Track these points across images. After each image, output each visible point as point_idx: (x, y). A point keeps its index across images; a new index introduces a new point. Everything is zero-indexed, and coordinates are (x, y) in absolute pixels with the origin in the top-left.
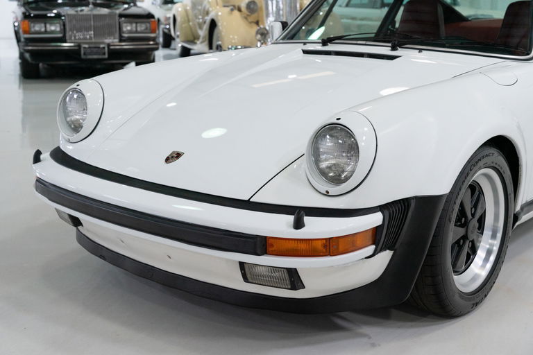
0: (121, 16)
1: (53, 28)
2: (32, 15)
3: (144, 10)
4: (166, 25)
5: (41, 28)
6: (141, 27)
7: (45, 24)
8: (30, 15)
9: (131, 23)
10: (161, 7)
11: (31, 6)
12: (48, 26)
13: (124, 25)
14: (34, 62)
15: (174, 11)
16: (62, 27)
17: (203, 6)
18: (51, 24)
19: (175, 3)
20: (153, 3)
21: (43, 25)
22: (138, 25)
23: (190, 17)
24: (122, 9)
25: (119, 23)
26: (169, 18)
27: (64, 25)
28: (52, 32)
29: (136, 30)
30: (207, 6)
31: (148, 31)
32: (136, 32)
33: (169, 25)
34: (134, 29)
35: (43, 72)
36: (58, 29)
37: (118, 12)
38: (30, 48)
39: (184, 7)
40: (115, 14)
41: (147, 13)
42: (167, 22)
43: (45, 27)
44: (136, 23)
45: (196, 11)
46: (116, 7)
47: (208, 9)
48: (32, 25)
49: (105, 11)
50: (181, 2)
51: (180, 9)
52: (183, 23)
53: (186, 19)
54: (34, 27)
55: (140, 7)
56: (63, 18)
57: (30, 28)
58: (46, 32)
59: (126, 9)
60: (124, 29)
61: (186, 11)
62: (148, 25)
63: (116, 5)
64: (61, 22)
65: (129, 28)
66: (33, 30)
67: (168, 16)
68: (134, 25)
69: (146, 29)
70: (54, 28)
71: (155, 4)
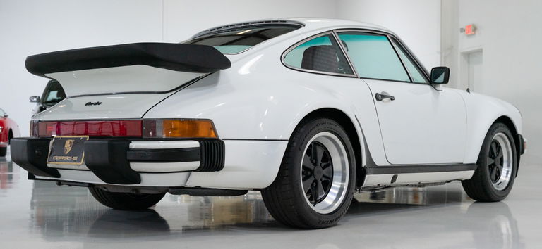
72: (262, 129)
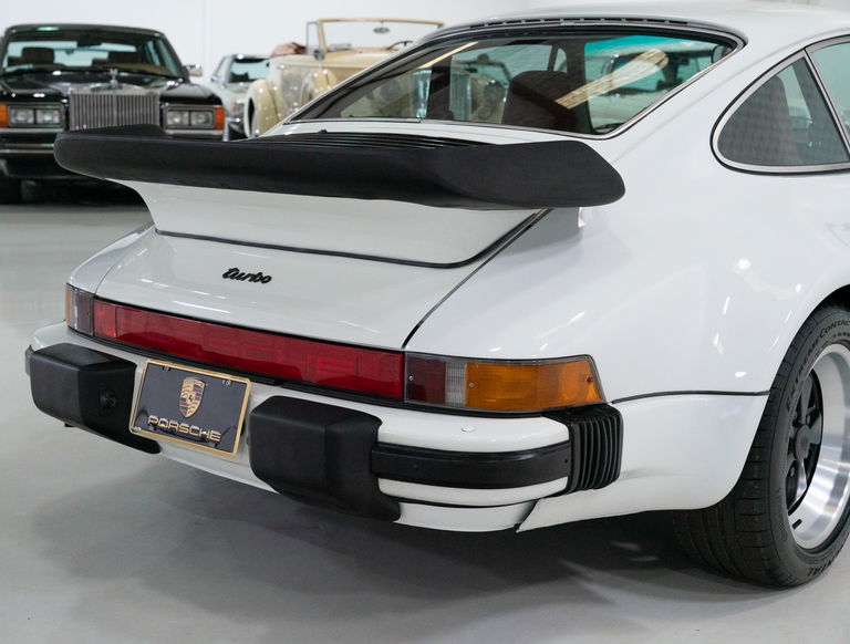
0: (164, 99)
1: (47, 118)
2: (14, 95)
3: (203, 89)
4: (235, 117)
5: (28, 117)
6: (199, 118)
7: (35, 110)
8: (9, 95)
9: (181, 111)
10: (225, 86)
11: (10, 80)
12: (39, 113)
13: (170, 114)
14: (12, 176)
15: (250, 94)
16: (64, 117)
17: (303, 85)
18: (45, 111)
19: (253, 80)
20: (213, 80)
21: (31, 112)
22: (194, 114)
23: (279, 105)
24: (166, 88)
25: (161, 111)
26: (242, 105)
27: (67, 113)
28: (46, 125)
29: (190, 124)
30: (311, 86)
31: (209, 125)
32: (190, 127)
33: (241, 117)
34: (186, 122)
35: (26, 194)
36: (57, 120)
37: (158, 92)
38: (8, 151)
39: (269, 86)
40: (154, 97)
41: (208, 94)
42: (237, 113)
43: (35, 116)
44: (190, 111)
45: (289, 94)
46: (153, 85)
47: (312, 91)
48: (13, 111)
49: (137, 90)
50: (264, 79)
51: (261, 91)
52: (266, 113)
53: (272, 106)
54: (15, 115)
55: (193, 85)
56: (65, 101)
57: (8, 117)
58: (35, 124)
59: (171, 88)
60: (170, 122)
61: (272, 93)
62: (210, 115)
63: (152, 80)
64: (62, 108)
65: (177, 120)
66: (13, 120)
67: (239, 102)
68: (186, 115)
69: (207, 121)
70: (50, 117)
71: (218, 82)
72: (721, 350)
